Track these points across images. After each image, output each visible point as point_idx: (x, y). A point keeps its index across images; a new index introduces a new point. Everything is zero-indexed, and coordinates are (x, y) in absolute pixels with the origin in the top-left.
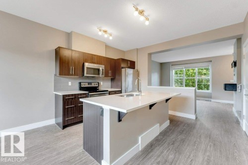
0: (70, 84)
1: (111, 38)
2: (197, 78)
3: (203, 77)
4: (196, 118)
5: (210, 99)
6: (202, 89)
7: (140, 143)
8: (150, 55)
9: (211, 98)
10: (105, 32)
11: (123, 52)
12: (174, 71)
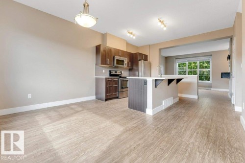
0: (104, 71)
1: (134, 38)
2: (198, 70)
3: (204, 70)
4: (198, 98)
5: (210, 89)
6: (203, 80)
7: (164, 104)
8: (160, 50)
9: (211, 87)
10: (131, 33)
11: (137, 48)
12: (177, 64)
